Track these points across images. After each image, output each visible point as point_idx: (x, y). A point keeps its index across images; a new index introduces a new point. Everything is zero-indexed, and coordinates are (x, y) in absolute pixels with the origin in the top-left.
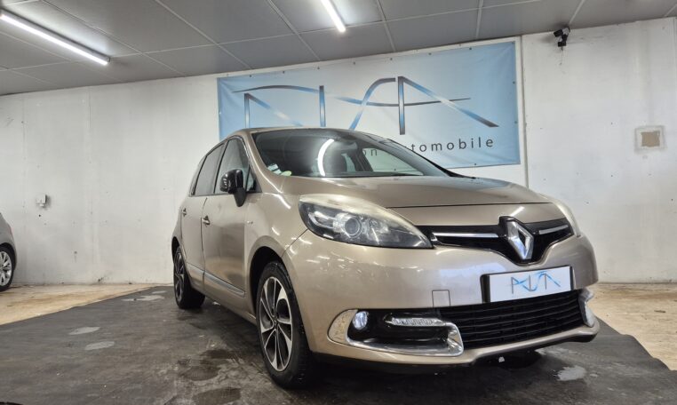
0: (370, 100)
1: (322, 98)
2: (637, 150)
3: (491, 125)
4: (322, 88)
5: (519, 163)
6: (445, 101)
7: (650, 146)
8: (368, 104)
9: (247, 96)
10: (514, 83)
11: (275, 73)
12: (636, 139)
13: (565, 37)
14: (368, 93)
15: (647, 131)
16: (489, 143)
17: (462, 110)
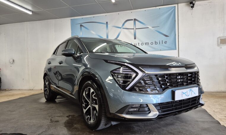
0: (124, 27)
1: (107, 26)
2: (218, 45)
3: (166, 36)
4: (107, 23)
5: (176, 49)
6: (150, 27)
7: (223, 44)
8: (123, 28)
9: (81, 26)
10: (175, 21)
11: (91, 17)
12: (218, 41)
13: (194, 4)
14: (123, 24)
15: (222, 38)
16: (166, 42)
17: (156, 31)
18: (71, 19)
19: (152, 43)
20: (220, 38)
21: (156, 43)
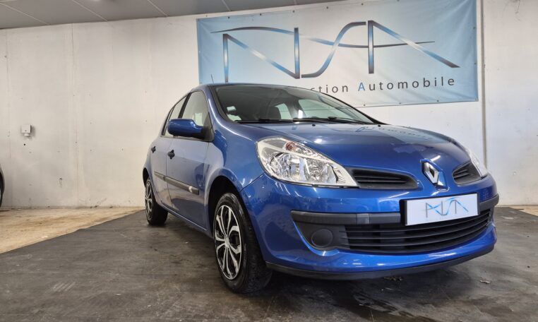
1: (297, 39)
3: (453, 66)
4: (296, 30)
5: (477, 100)
6: (411, 43)
8: (341, 45)
9: (226, 37)
10: (475, 28)
14: (340, 35)
16: (451, 82)
17: (425, 52)
18: (198, 20)
19: (415, 85)
21: (426, 83)
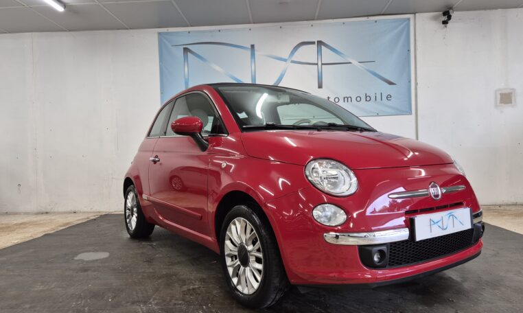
0: (294, 58)
1: (253, 55)
2: (496, 106)
3: (391, 83)
4: (253, 46)
5: (411, 113)
6: (355, 62)
7: (505, 103)
8: (293, 62)
9: (186, 50)
10: (409, 50)
11: (211, 31)
12: (496, 98)
13: (449, 17)
14: (293, 53)
15: (504, 92)
16: (388, 97)
17: (368, 70)
18: (160, 34)
19: (359, 99)
20: (500, 92)
21: (368, 98)
